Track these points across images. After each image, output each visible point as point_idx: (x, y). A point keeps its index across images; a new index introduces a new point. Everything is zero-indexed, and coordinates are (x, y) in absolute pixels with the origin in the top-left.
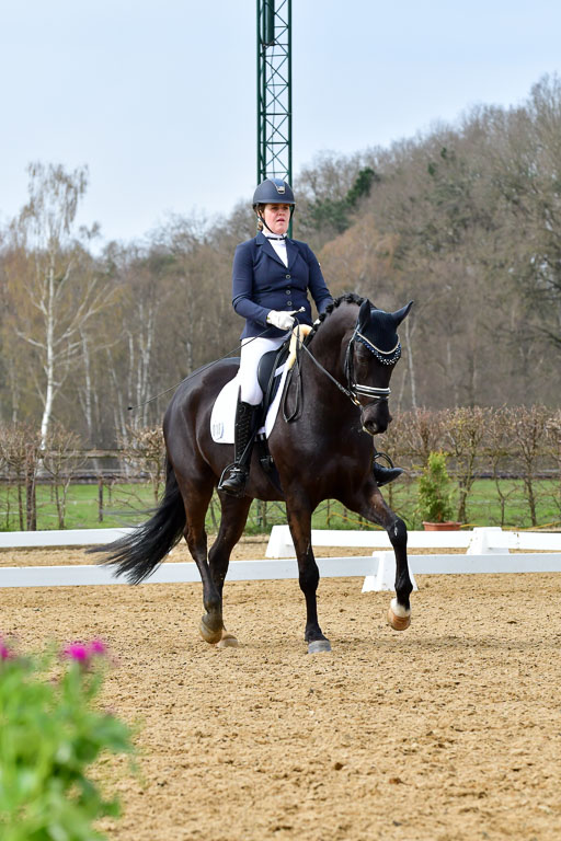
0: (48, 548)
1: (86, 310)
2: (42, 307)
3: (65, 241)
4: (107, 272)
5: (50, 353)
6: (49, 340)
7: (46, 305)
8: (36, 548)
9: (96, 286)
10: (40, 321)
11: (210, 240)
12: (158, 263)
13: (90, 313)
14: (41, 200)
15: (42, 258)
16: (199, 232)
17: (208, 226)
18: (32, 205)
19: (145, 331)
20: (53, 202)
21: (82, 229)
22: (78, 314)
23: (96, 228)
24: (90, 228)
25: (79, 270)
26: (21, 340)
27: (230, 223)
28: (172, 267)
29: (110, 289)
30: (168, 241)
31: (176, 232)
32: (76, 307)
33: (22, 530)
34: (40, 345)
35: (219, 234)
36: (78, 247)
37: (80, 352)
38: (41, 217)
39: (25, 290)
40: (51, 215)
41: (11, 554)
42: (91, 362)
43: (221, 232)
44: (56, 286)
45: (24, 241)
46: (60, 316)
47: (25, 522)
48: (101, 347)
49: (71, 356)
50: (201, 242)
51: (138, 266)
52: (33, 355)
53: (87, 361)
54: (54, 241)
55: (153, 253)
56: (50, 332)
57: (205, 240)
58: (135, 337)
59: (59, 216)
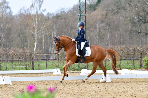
0: (36, 73)
1: (43, 26)
2: (34, 26)
3: (39, 12)
4: (48, 19)
5: (36, 35)
6: (36, 32)
7: (35, 25)
8: (34, 73)
9: (45, 21)
10: (34, 28)
11: (68, 12)
12: (58, 17)
13: (44, 26)
14: (34, 4)
15: (35, 16)
16: (66, 11)
17: (68, 9)
18: (32, 5)
19: (55, 30)
20: (37, 4)
21: (42, 10)
22: (42, 27)
23: (45, 10)
24: (44, 10)
25: (42, 18)
26: (30, 32)
27: (72, 9)
28: (61, 17)
29: (48, 22)
30: (59, 13)
31: (61, 10)
32: (41, 26)
33: (31, 70)
34: (34, 33)
35: (70, 11)
36: (42, 14)
37: (42, 35)
38: (34, 8)
39: (31, 22)
40: (36, 7)
41: (29, 74)
42: (44, 37)
43: (70, 10)
44: (37, 21)
45: (31, 12)
46: (38, 27)
47: (32, 68)
48: (46, 33)
49: (40, 35)
50: (66, 13)
51: (54, 17)
52: (33, 35)
53: (43, 36)
54: (37, 12)
55: (56, 15)
56: (36, 30)
57: (67, 12)
58: (53, 31)
59: (38, 7)
